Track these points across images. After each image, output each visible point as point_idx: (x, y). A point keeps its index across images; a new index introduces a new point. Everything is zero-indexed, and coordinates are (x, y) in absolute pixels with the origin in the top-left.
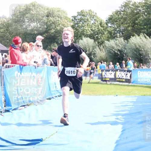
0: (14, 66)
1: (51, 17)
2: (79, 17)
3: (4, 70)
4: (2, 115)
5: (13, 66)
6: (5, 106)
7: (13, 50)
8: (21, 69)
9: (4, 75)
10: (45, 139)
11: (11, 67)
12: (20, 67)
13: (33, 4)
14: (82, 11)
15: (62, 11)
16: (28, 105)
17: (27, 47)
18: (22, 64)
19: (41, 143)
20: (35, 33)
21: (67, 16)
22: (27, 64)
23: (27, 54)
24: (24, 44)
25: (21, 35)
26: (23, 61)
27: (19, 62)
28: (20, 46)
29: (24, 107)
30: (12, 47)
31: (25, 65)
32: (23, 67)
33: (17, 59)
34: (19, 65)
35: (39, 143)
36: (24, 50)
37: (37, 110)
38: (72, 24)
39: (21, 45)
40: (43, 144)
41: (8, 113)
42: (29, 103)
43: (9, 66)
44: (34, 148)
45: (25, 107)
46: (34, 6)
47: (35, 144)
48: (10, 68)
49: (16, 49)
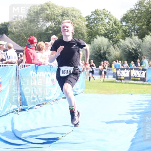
0: (30, 65)
1: (65, 16)
2: (93, 17)
3: (20, 69)
4: (18, 114)
5: (28, 66)
6: (21, 106)
7: (28, 50)
8: (36, 69)
9: (20, 74)
10: (61, 138)
11: (26, 66)
12: (36, 66)
13: (48, 4)
14: (96, 10)
15: (76, 10)
16: (43, 104)
17: (43, 46)
18: (37, 63)
19: (57, 142)
20: (50, 33)
21: (81, 15)
22: (43, 63)
23: (42, 53)
24: (40, 43)
25: (36, 35)
26: (38, 60)
27: (34, 61)
28: (35, 46)
29: (39, 106)
30: (27, 46)
31: (40, 65)
32: (38, 67)
33: (32, 58)
34: (34, 64)
35: (55, 141)
36: (39, 49)
37: (53, 109)
38: (86, 23)
39: (37, 44)
40: (59, 143)
41: (23, 112)
42: (44, 102)
43: (24, 65)
44: (50, 146)
45: (41, 106)
46: (48, 6)
47: (51, 143)
48: (25, 68)
49: (32, 48)
